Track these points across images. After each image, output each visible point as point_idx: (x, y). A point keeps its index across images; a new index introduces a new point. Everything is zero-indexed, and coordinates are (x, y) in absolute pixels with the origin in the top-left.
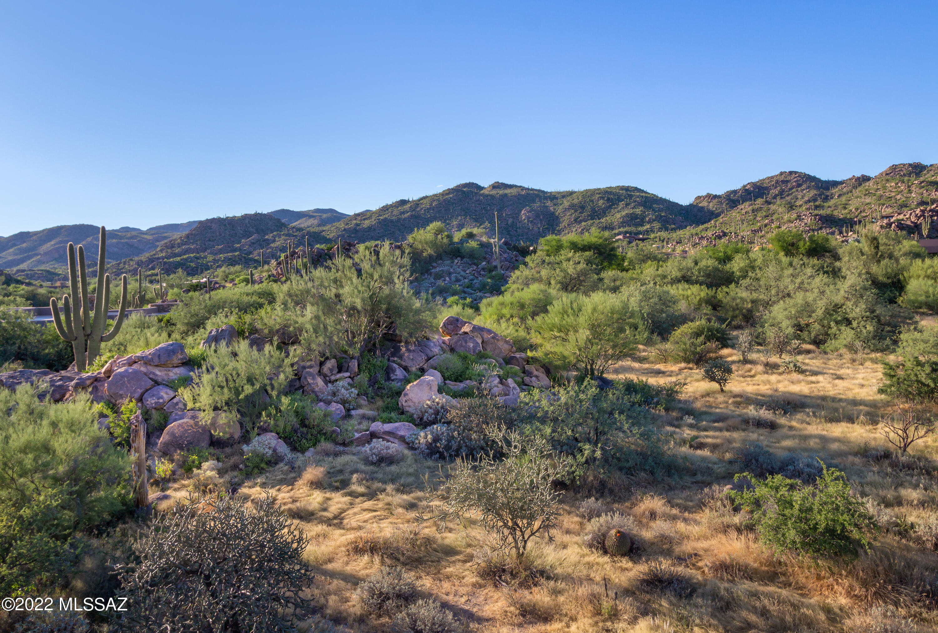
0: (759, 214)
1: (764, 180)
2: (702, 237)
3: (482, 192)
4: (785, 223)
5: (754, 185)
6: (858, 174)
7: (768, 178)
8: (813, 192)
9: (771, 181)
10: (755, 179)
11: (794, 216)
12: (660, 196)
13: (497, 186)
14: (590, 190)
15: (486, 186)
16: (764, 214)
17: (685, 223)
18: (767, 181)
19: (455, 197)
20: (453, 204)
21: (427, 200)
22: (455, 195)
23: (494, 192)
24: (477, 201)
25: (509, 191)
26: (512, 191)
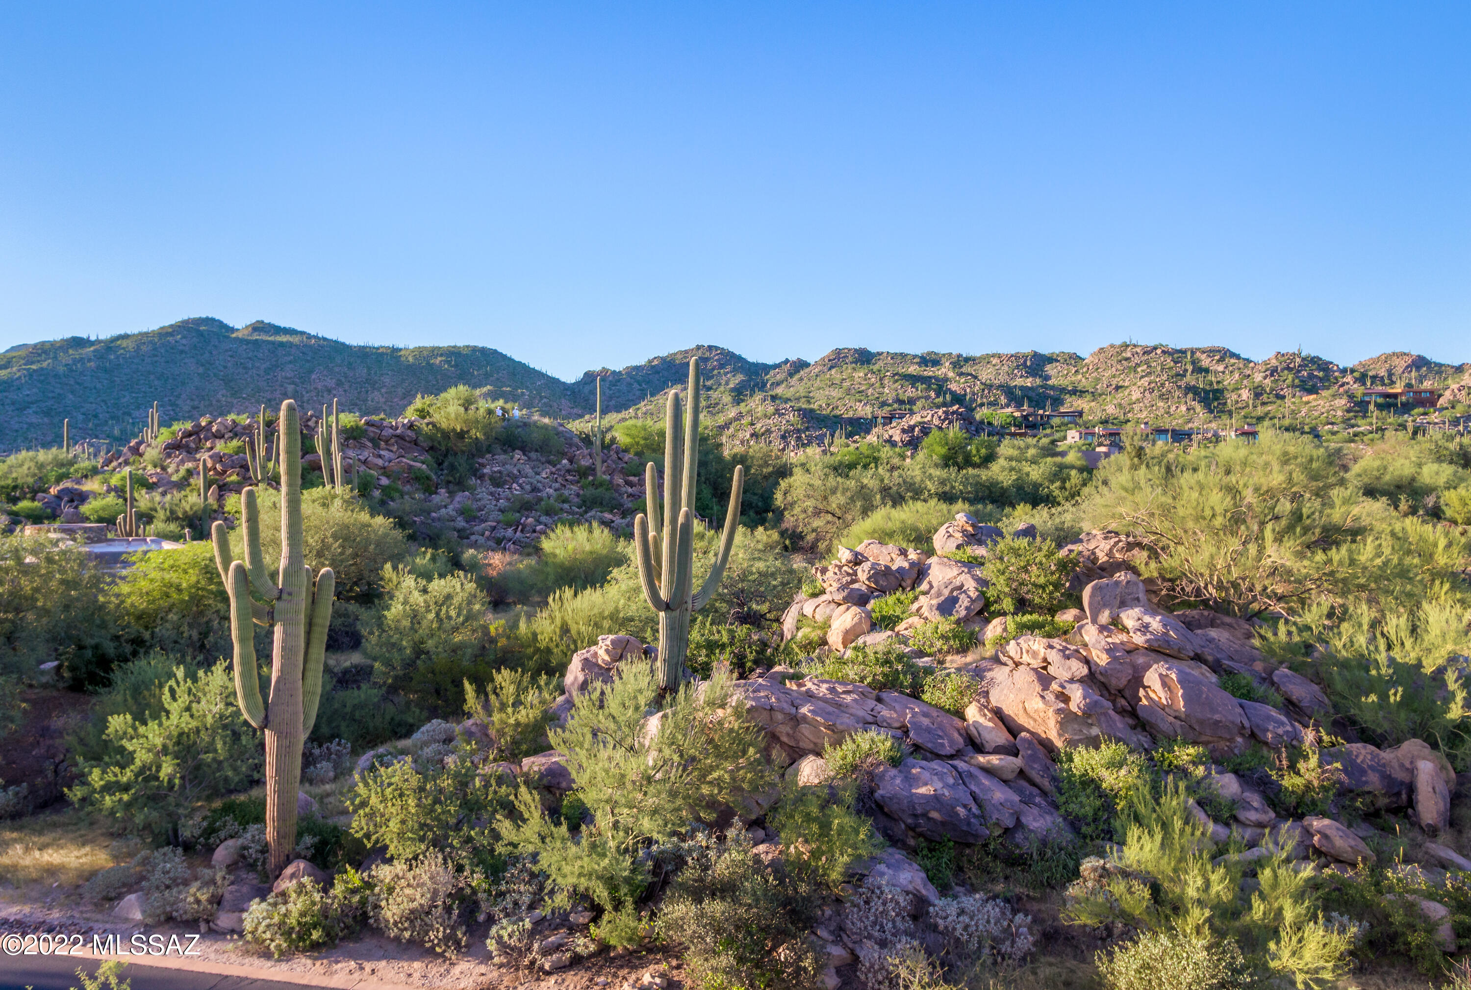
3: (234, 335)
5: (663, 359)
6: (793, 358)
7: (681, 352)
8: (740, 377)
10: (664, 353)
13: (259, 327)
17: (578, 410)
18: (679, 357)
19: (184, 341)
20: (182, 352)
21: (129, 341)
22: (184, 337)
23: (255, 337)
24: (227, 351)
25: (284, 338)
26: (291, 339)
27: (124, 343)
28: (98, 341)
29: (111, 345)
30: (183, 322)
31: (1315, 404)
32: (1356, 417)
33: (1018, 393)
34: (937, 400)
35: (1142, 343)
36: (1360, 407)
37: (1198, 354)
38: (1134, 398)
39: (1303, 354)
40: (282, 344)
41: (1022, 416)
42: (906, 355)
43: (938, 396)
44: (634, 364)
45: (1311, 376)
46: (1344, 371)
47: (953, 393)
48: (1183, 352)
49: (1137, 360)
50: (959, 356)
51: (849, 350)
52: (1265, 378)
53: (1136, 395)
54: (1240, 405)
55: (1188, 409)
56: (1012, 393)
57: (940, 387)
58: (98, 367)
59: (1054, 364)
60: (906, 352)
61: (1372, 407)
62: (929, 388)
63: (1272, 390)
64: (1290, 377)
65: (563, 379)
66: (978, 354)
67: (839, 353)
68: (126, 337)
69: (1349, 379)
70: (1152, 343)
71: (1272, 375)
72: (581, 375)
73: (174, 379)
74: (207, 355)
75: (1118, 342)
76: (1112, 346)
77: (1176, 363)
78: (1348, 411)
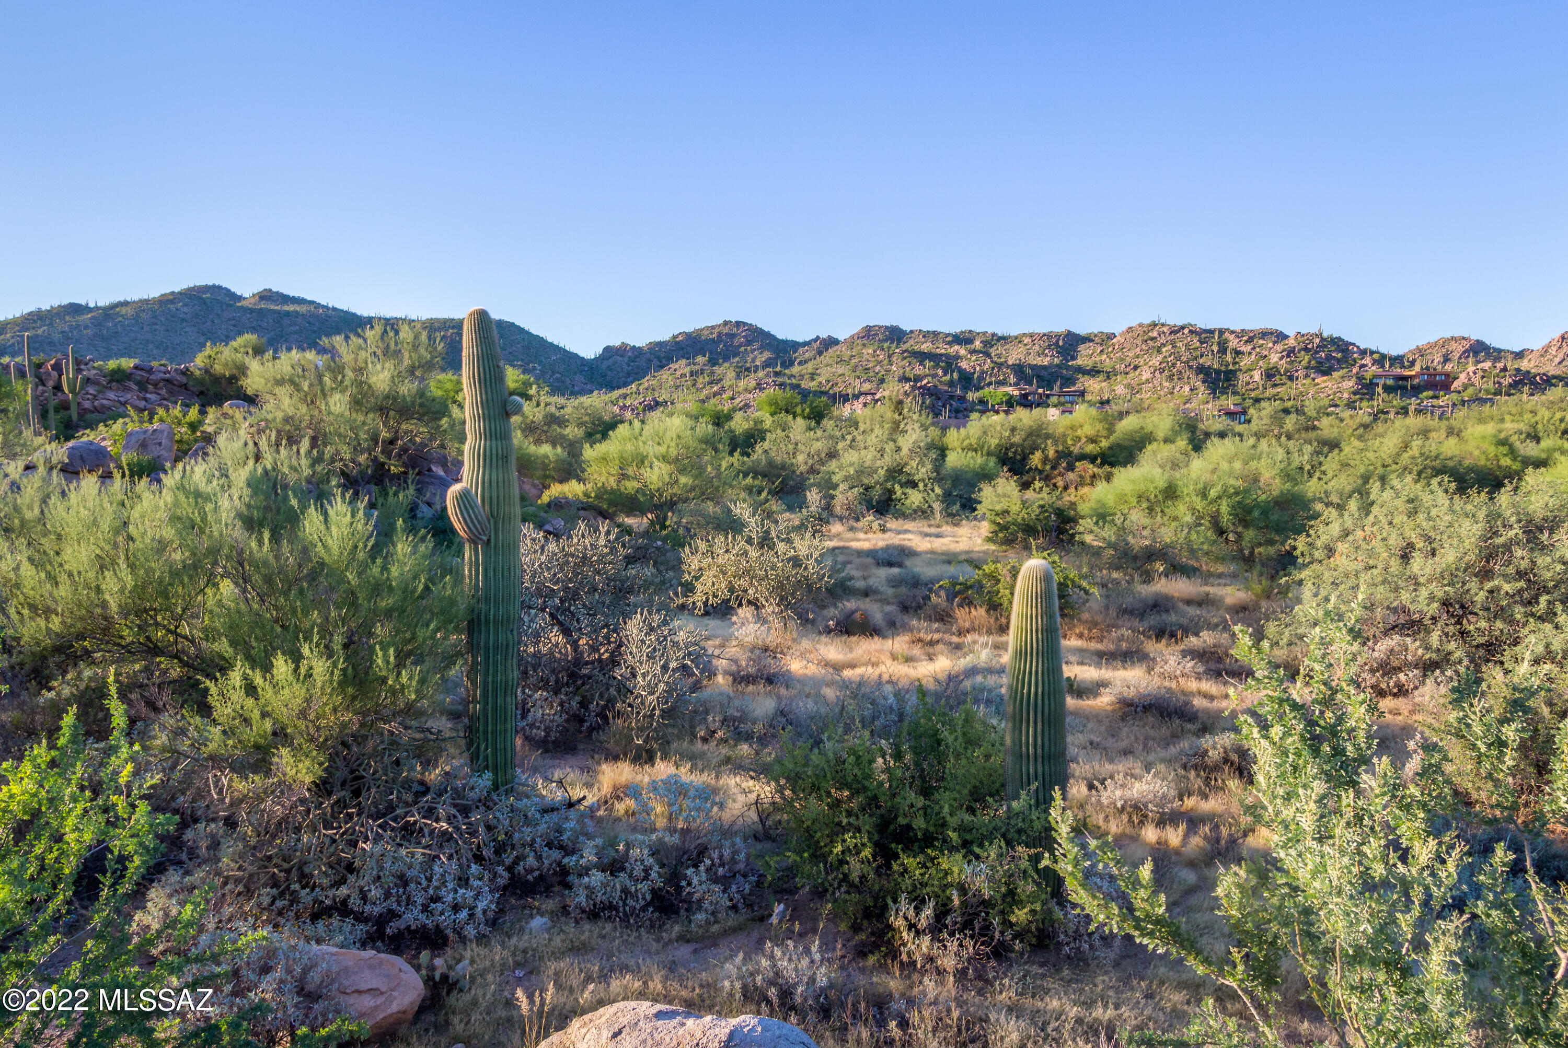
0: (700, 380)
1: (702, 330)
2: (625, 406)
3: (239, 304)
4: (740, 393)
5: (688, 335)
6: (824, 335)
7: (708, 328)
8: (767, 355)
9: (712, 333)
10: (689, 329)
11: (753, 383)
12: (550, 340)
13: (267, 296)
14: (437, 320)
15: (246, 295)
16: (707, 379)
17: (589, 387)
18: (705, 332)
19: (185, 310)
20: (183, 320)
21: (128, 309)
22: (185, 305)
23: (263, 305)
24: (229, 320)
25: (291, 308)
26: (298, 309)
27: (124, 310)
28: (97, 308)
29: (110, 312)
30: (190, 289)
31: (1323, 385)
32: (1361, 399)
33: (1029, 371)
34: (944, 378)
35: (1171, 322)
36: (1366, 389)
37: (1227, 334)
38: (1144, 378)
39: (1325, 335)
40: (288, 314)
41: (1021, 395)
42: (939, 333)
43: (945, 374)
44: (658, 340)
45: (1329, 358)
46: (1363, 353)
47: (961, 371)
48: (1211, 332)
49: (1163, 340)
50: (994, 335)
51: (880, 327)
52: (1281, 359)
53: (1146, 375)
54: (1251, 387)
55: (1191, 390)
56: (1023, 372)
57: (949, 365)
58: (95, 335)
59: (1087, 345)
60: (939, 330)
61: (1379, 390)
62: (937, 366)
63: (1286, 371)
64: (1307, 358)
65: (582, 354)
66: (1014, 333)
67: (869, 331)
68: (125, 304)
69: (1367, 361)
70: (1180, 323)
71: (1288, 356)
72: (599, 350)
73: (174, 349)
74: (209, 323)
75: (1147, 321)
76: (1141, 325)
77: (1202, 343)
78: (1355, 393)
